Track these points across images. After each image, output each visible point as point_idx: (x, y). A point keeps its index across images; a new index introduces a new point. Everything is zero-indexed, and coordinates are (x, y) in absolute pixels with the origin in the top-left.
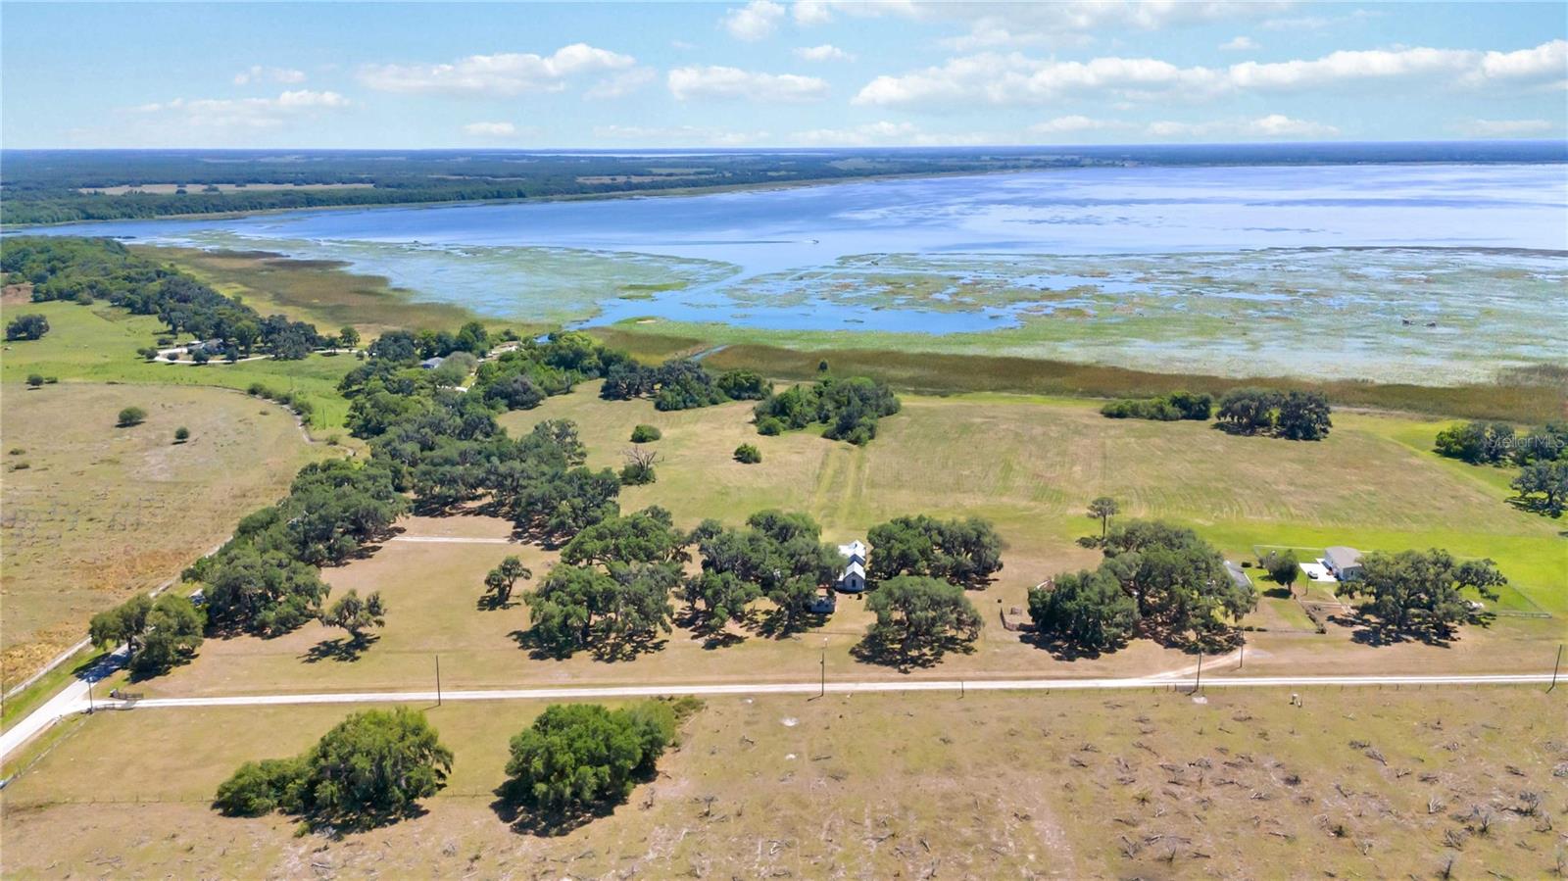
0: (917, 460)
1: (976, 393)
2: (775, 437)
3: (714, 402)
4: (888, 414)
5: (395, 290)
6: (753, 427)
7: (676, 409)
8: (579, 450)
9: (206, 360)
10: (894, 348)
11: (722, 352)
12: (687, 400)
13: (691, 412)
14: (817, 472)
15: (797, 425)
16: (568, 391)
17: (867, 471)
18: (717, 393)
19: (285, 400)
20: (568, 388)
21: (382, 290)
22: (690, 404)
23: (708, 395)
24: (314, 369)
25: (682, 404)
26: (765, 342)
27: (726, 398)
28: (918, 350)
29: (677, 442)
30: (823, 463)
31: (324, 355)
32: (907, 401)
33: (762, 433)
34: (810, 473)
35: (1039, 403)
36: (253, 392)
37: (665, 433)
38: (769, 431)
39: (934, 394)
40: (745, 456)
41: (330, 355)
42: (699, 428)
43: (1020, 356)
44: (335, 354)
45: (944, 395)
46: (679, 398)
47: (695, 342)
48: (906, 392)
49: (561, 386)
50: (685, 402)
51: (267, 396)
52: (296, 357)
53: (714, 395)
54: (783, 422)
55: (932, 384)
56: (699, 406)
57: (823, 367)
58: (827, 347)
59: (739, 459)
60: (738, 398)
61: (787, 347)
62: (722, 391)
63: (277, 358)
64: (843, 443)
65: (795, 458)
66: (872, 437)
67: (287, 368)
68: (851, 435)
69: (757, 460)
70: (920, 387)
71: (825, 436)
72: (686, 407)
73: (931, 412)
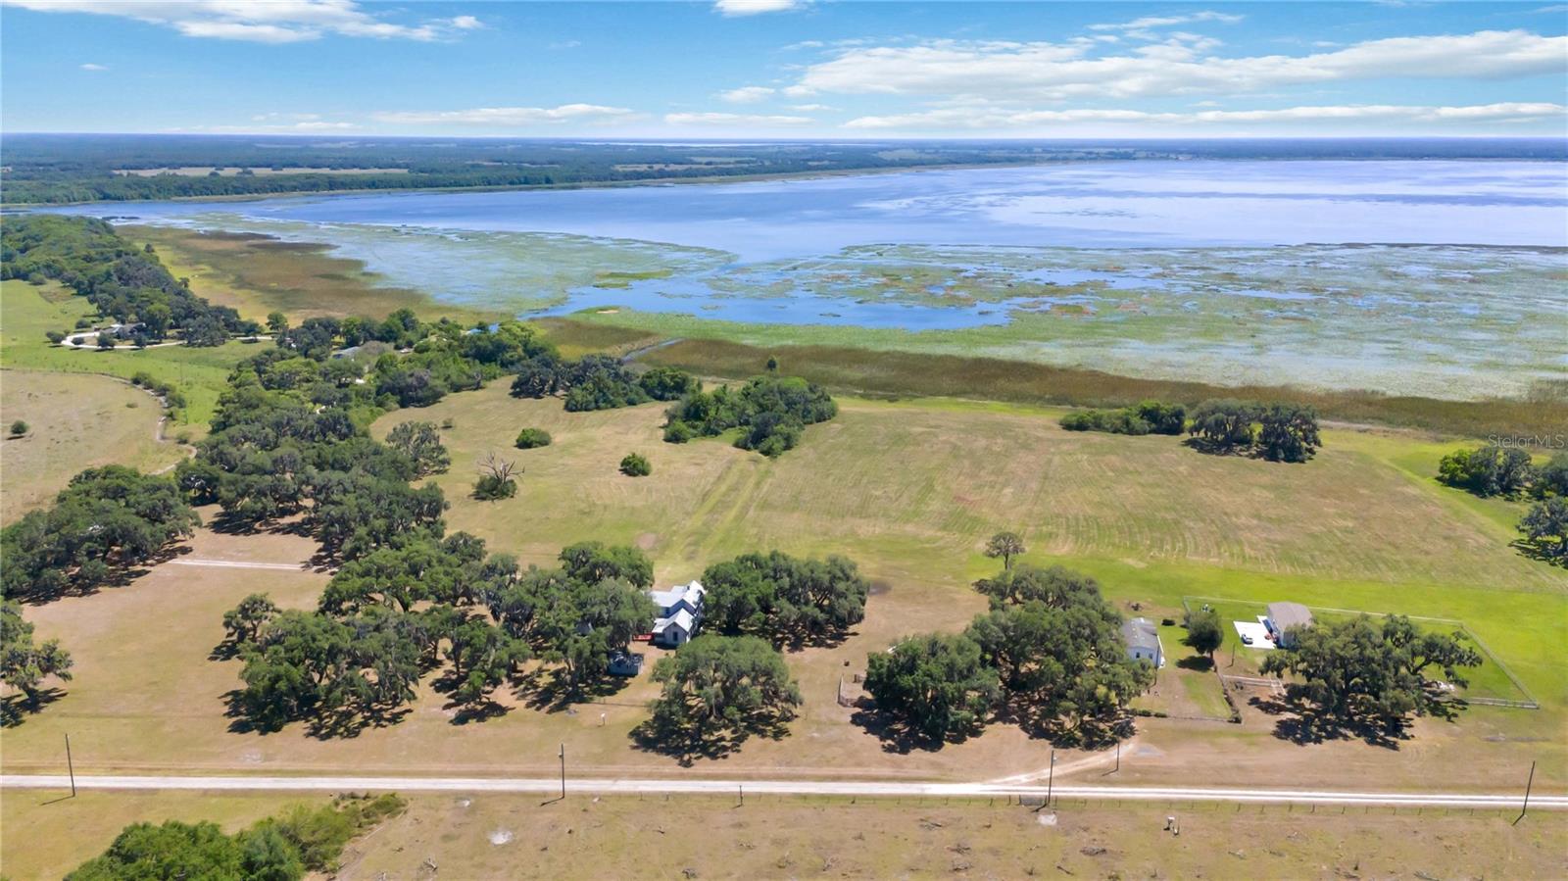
0: (828, 476)
1: (929, 399)
2: (681, 446)
3: (631, 403)
4: (819, 421)
5: (364, 274)
6: (662, 432)
7: (587, 410)
8: (441, 457)
9: (112, 345)
10: (861, 346)
11: (671, 347)
12: (602, 400)
13: (601, 413)
14: (708, 488)
15: (711, 432)
16: (478, 387)
17: (765, 489)
18: (637, 394)
19: (163, 391)
20: (479, 383)
21: (351, 274)
22: (602, 405)
23: (626, 394)
24: (223, 357)
25: (593, 405)
26: (722, 335)
27: (648, 398)
28: (883, 348)
29: (566, 449)
30: (719, 478)
31: (244, 342)
32: (846, 405)
33: (667, 440)
34: (698, 490)
35: (998, 411)
36: (136, 382)
37: (559, 437)
38: (674, 438)
39: (882, 398)
40: (633, 467)
41: (251, 341)
42: (598, 433)
43: (995, 356)
44: (256, 341)
45: (892, 400)
46: (591, 398)
47: (647, 335)
48: (852, 395)
49: (471, 381)
50: (596, 402)
51: (149, 386)
52: (213, 345)
53: (633, 396)
54: (695, 427)
55: (884, 386)
56: (614, 406)
57: (772, 365)
58: (790, 342)
59: (625, 471)
60: (661, 398)
61: (745, 342)
62: (642, 391)
63: (190, 344)
64: (755, 453)
65: (692, 470)
66: (788, 447)
67: (194, 356)
68: (764, 445)
69: (645, 473)
70: (871, 389)
71: (736, 445)
72: (598, 408)
73: (871, 419)
